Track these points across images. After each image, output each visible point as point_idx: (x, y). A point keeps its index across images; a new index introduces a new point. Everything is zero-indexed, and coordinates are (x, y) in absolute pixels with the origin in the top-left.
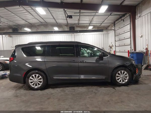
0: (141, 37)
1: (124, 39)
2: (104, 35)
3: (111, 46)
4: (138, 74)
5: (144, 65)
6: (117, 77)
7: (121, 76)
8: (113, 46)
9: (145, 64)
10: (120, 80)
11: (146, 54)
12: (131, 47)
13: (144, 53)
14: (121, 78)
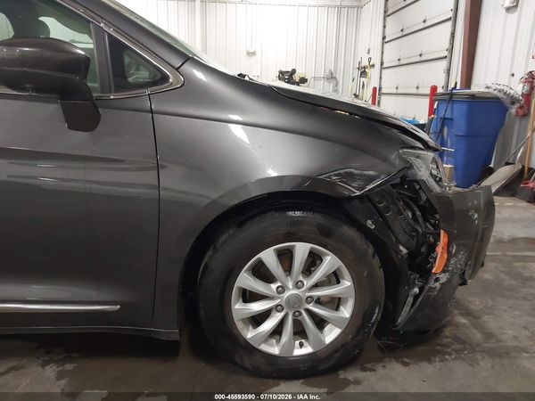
0: (508, 9)
1: (423, 26)
2: (339, 13)
3: (364, 68)
4: (444, 278)
5: (498, 166)
6: (249, 297)
7: (282, 289)
8: (373, 66)
9: (507, 164)
10: (269, 325)
11: (521, 107)
12: (448, 72)
13: (514, 101)
14: (278, 308)
